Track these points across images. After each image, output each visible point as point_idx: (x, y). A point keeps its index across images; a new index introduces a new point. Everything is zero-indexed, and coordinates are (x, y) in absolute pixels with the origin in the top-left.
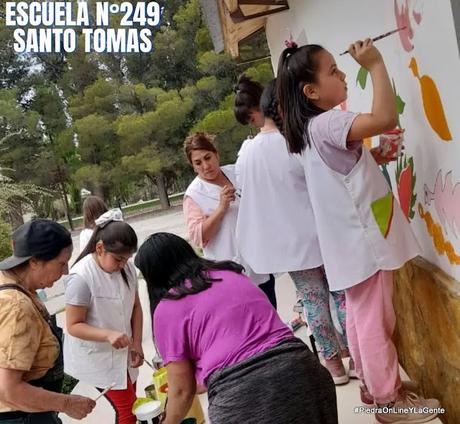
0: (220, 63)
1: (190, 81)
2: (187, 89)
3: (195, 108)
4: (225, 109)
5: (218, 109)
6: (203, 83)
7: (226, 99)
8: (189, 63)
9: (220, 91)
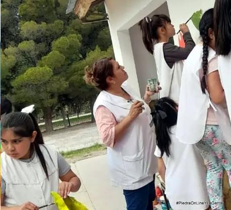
0: (38, 31)
1: (12, 43)
2: (10, 49)
3: (17, 64)
4: (42, 66)
5: (35, 66)
6: (23, 46)
7: (43, 58)
8: (11, 30)
9: (37, 53)
